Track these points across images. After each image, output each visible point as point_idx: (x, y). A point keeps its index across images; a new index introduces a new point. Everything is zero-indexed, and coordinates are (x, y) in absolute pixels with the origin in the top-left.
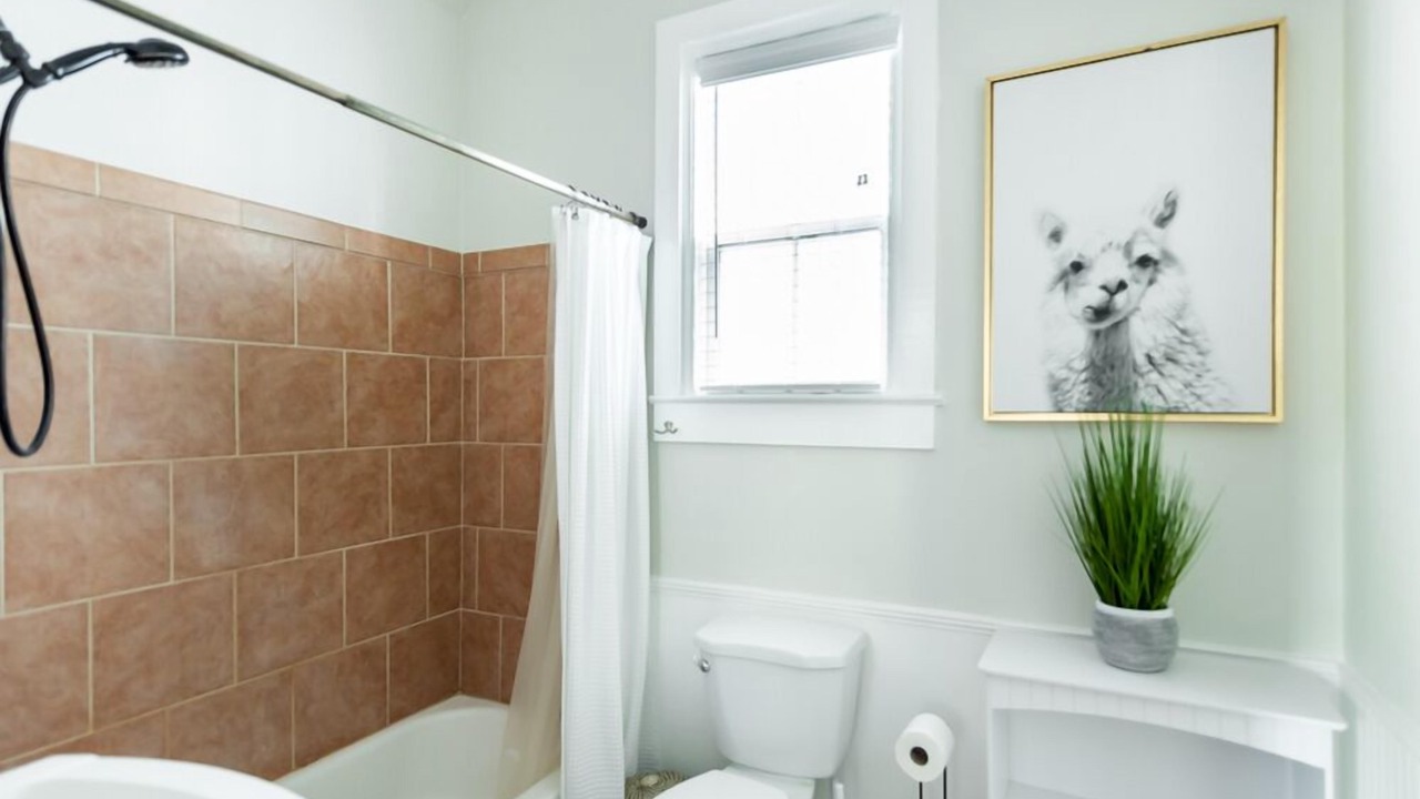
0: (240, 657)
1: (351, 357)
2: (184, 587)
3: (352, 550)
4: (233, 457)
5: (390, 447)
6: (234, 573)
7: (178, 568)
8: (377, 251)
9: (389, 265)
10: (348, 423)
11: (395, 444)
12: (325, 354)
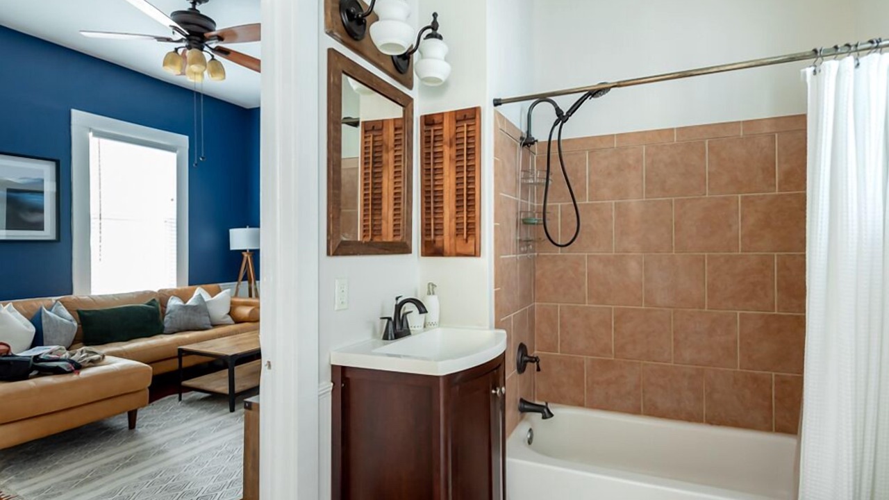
0: (675, 352)
1: (744, 198)
2: (648, 311)
3: (743, 314)
4: (671, 254)
5: (776, 254)
6: (672, 310)
7: (646, 302)
8: (766, 130)
9: (776, 135)
10: (742, 238)
11: (781, 251)
12: (725, 199)
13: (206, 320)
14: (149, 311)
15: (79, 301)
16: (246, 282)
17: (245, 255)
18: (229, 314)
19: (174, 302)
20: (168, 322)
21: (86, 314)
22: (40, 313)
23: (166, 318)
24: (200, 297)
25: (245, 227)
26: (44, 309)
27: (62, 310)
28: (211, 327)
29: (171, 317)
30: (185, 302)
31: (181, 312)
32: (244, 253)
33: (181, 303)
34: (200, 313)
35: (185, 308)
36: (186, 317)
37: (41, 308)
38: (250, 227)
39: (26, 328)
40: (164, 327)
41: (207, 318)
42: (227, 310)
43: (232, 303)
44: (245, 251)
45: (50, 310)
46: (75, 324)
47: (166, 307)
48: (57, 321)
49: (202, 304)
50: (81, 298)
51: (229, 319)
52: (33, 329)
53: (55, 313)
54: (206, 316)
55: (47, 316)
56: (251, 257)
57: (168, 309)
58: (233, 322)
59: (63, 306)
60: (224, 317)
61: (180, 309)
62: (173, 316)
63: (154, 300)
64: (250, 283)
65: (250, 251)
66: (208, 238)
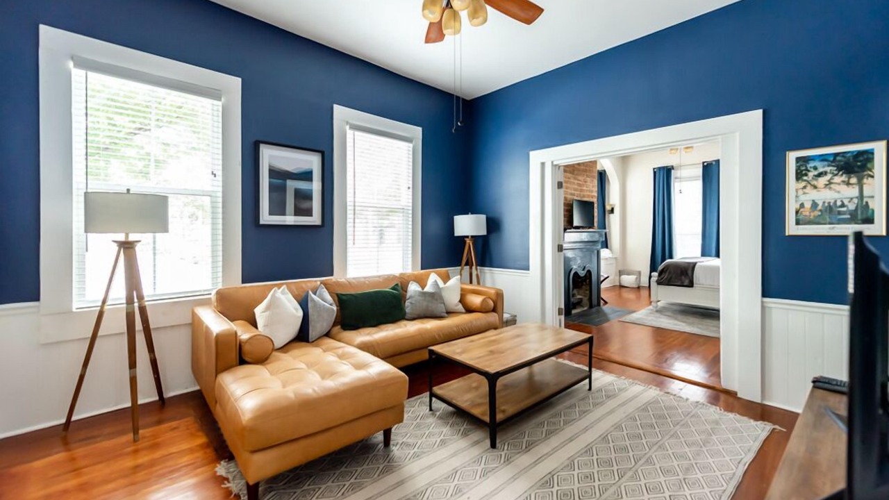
13: (441, 309)
14: (394, 296)
15: (338, 284)
16: (468, 267)
17: (468, 241)
18: (460, 301)
19: (413, 288)
20: (409, 308)
21: (344, 297)
22: (307, 296)
23: (407, 303)
24: (436, 283)
25: (468, 214)
26: (310, 292)
27: (324, 293)
28: (446, 315)
29: (411, 303)
30: (423, 289)
31: (420, 298)
32: (466, 239)
33: (420, 289)
34: (437, 300)
35: (424, 294)
36: (425, 304)
37: (308, 292)
38: (472, 214)
39: (294, 311)
40: (405, 313)
41: (442, 305)
42: (458, 298)
43: (462, 290)
44: (467, 237)
45: (315, 294)
46: (335, 308)
47: (406, 292)
48: (320, 305)
49: (438, 291)
50: (339, 280)
51: (460, 308)
52: (300, 313)
53: (318, 297)
54: (442, 303)
55: (313, 300)
56: (473, 244)
57: (408, 295)
58: (464, 311)
59: (325, 290)
60: (456, 306)
61: (419, 296)
62: (413, 302)
63: (397, 285)
64: (471, 268)
65: (472, 237)
66: (436, 226)
